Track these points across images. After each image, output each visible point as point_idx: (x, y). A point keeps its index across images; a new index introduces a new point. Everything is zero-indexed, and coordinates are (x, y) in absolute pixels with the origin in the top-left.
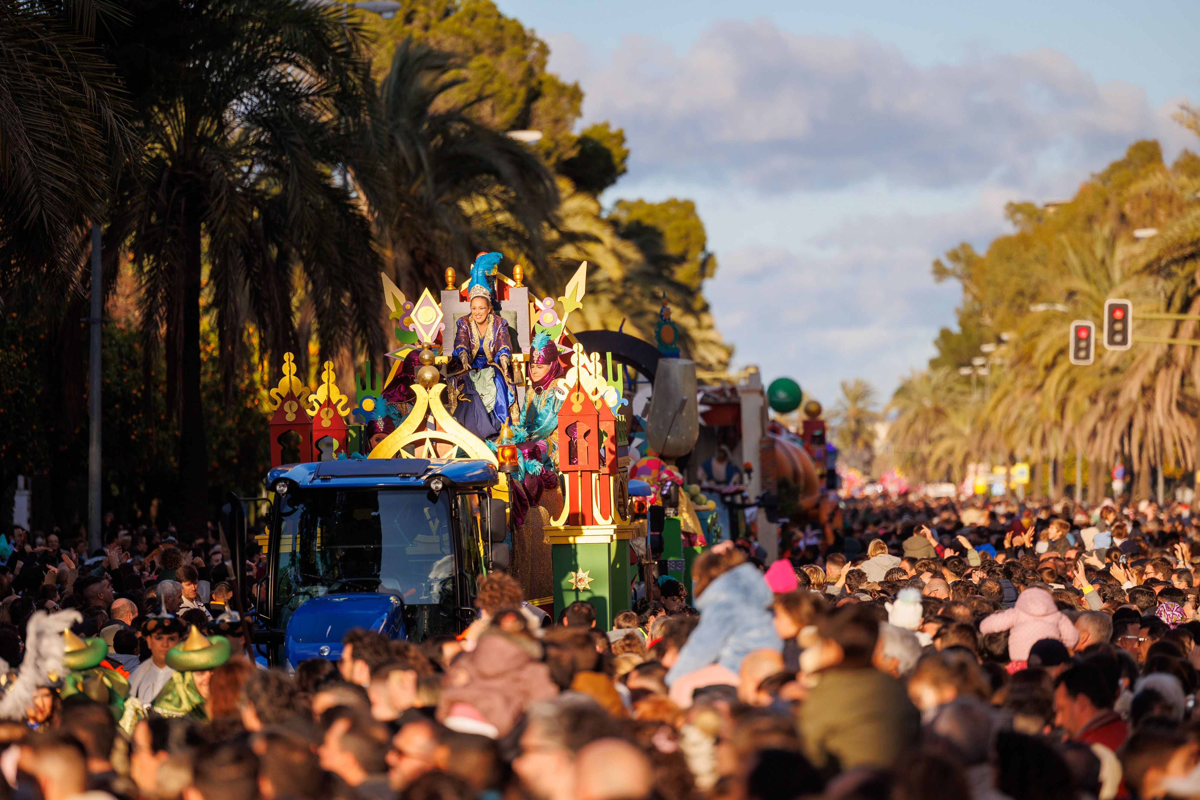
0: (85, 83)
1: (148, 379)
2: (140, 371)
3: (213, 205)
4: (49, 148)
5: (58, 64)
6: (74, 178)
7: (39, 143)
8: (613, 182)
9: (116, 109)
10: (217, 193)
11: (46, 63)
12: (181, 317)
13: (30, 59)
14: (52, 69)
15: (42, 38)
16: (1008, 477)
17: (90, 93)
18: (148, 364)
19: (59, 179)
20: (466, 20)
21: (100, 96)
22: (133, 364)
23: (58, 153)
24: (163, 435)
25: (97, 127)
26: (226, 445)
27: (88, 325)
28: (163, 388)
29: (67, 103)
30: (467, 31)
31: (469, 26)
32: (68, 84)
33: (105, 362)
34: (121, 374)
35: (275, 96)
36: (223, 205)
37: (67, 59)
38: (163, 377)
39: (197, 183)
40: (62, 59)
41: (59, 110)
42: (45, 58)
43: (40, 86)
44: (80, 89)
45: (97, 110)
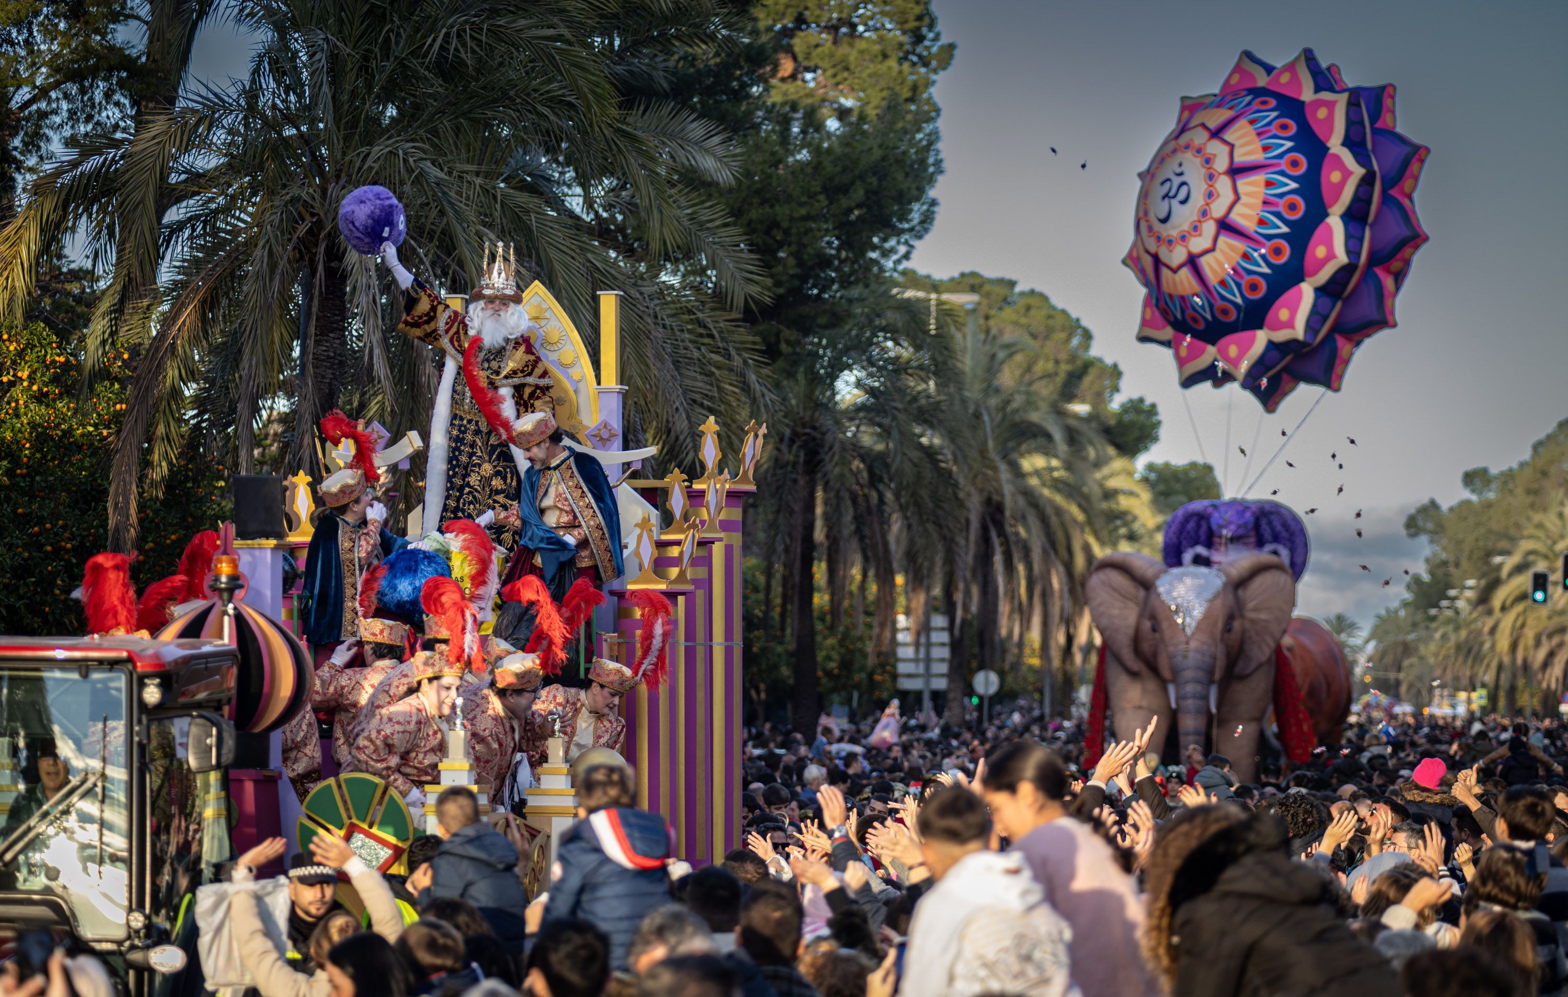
0: (733, 352)
1: (768, 602)
2: (761, 596)
3: (827, 458)
4: (702, 405)
5: (711, 336)
7: (695, 401)
8: (1146, 448)
9: (759, 375)
10: (831, 448)
11: (701, 335)
12: (799, 550)
13: (690, 332)
14: (706, 340)
15: (700, 315)
16: (1469, 701)
17: (737, 361)
18: (768, 588)
20: (1023, 311)
21: (745, 362)
22: (756, 590)
24: (780, 649)
25: (743, 390)
26: (829, 658)
28: (778, 610)
29: (718, 368)
30: (1023, 321)
31: (1025, 315)
32: (719, 353)
35: (880, 369)
36: (836, 458)
37: (720, 332)
38: (778, 601)
39: (814, 439)
40: (715, 332)
41: (711, 374)
42: (702, 331)
43: (696, 354)
44: (729, 357)
45: (743, 375)
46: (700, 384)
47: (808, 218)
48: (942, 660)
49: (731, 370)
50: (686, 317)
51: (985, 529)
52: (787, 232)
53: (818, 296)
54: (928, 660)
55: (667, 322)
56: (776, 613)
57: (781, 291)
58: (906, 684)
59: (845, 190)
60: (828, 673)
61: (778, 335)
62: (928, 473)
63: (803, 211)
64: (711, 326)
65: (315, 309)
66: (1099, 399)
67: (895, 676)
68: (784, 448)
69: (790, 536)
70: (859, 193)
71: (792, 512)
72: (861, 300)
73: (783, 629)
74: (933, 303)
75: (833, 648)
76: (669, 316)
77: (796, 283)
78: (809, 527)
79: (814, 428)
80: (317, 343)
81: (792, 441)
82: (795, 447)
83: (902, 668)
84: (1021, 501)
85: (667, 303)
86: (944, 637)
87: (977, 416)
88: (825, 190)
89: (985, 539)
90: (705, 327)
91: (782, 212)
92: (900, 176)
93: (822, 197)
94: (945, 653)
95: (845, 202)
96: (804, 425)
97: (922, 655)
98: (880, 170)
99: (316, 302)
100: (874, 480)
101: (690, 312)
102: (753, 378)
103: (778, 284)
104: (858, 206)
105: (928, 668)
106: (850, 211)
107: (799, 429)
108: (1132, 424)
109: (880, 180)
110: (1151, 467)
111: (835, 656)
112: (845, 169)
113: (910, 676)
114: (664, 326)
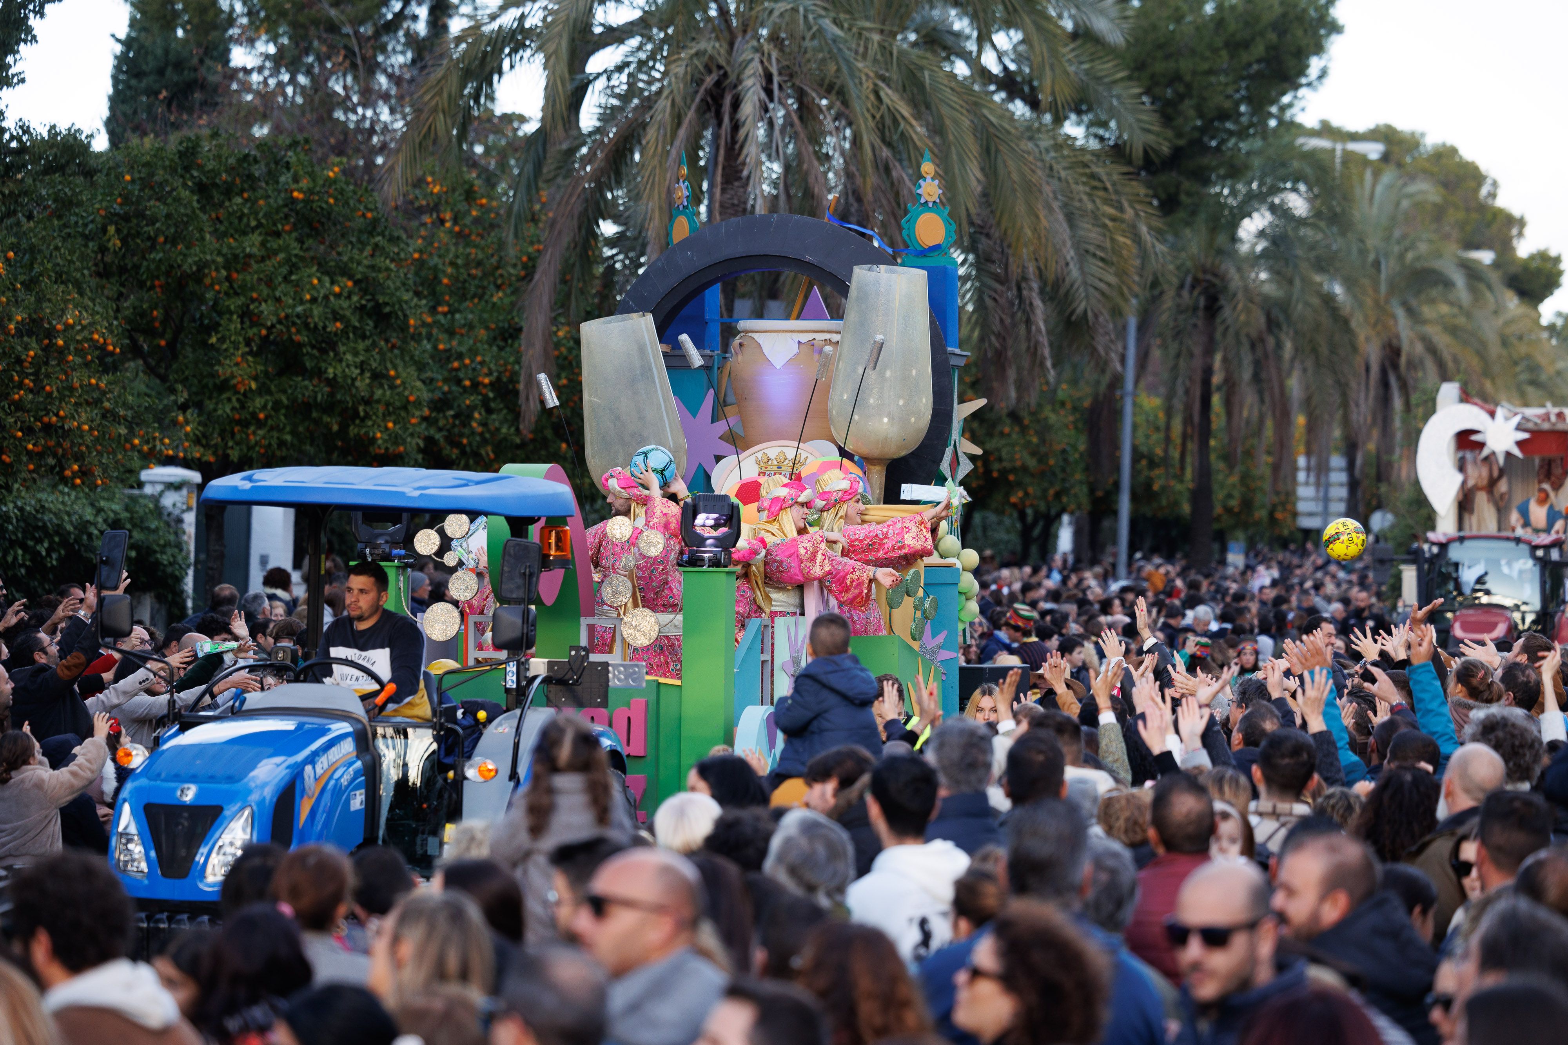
0: (1126, 204)
2: (1161, 435)
3: (1227, 304)
4: (1094, 255)
5: (1105, 189)
6: (1112, 279)
7: (1087, 251)
9: (1150, 228)
11: (1095, 188)
12: (1198, 392)
13: (1084, 184)
14: (1100, 193)
17: (1129, 213)
18: (1168, 428)
19: (1101, 280)
21: (1137, 215)
22: (1157, 429)
23: (1102, 260)
24: (1179, 487)
25: (1134, 241)
26: (1230, 496)
27: (1122, 397)
28: (1178, 448)
29: (1111, 220)
32: (1112, 206)
33: (1135, 427)
34: (1147, 437)
35: (1280, 218)
37: (1114, 184)
38: (1178, 440)
39: (1214, 285)
40: (1109, 185)
41: (1105, 226)
42: (1096, 183)
43: (1090, 206)
44: (1121, 209)
45: (1134, 227)
46: (1093, 234)
47: (1210, 72)
48: (1341, 500)
49: (1122, 221)
50: (1081, 171)
51: (1384, 372)
52: (1189, 86)
53: (1218, 149)
54: (1326, 500)
55: (1063, 174)
56: (1176, 454)
57: (1181, 142)
58: (1306, 523)
59: (1246, 45)
60: (1228, 510)
61: (1178, 186)
62: (1326, 320)
63: (1205, 66)
64: (1105, 178)
65: (721, 159)
66: (1504, 247)
67: (1295, 514)
68: (1185, 293)
69: (1190, 378)
70: (1259, 49)
71: (1191, 355)
72: (1259, 153)
73: (1183, 468)
74: (1338, 153)
75: (1234, 486)
76: (1065, 168)
77: (1196, 135)
78: (1208, 372)
79: (1215, 275)
80: (723, 191)
81: (1193, 287)
82: (1196, 293)
83: (1302, 507)
84: (1419, 348)
85: (1064, 157)
86: (1343, 477)
87: (1377, 264)
88: (1227, 45)
89: (1385, 384)
90: (1100, 180)
91: (1185, 65)
92: (1300, 33)
93: (1224, 53)
94: (1343, 492)
95: (1245, 57)
96: (1205, 271)
97: (1321, 494)
98: (1281, 26)
99: (722, 152)
100: (1272, 324)
101: (1086, 166)
102: (1144, 229)
103: (1179, 135)
104: (1259, 61)
105: (1326, 507)
106: (1250, 65)
107: (1200, 276)
108: (1539, 271)
109: (1279, 36)
110: (1559, 314)
111: (1236, 494)
112: (1247, 24)
113: (1311, 514)
114: (1060, 179)
